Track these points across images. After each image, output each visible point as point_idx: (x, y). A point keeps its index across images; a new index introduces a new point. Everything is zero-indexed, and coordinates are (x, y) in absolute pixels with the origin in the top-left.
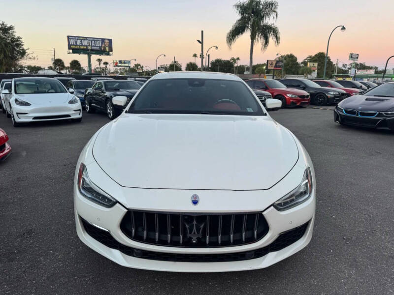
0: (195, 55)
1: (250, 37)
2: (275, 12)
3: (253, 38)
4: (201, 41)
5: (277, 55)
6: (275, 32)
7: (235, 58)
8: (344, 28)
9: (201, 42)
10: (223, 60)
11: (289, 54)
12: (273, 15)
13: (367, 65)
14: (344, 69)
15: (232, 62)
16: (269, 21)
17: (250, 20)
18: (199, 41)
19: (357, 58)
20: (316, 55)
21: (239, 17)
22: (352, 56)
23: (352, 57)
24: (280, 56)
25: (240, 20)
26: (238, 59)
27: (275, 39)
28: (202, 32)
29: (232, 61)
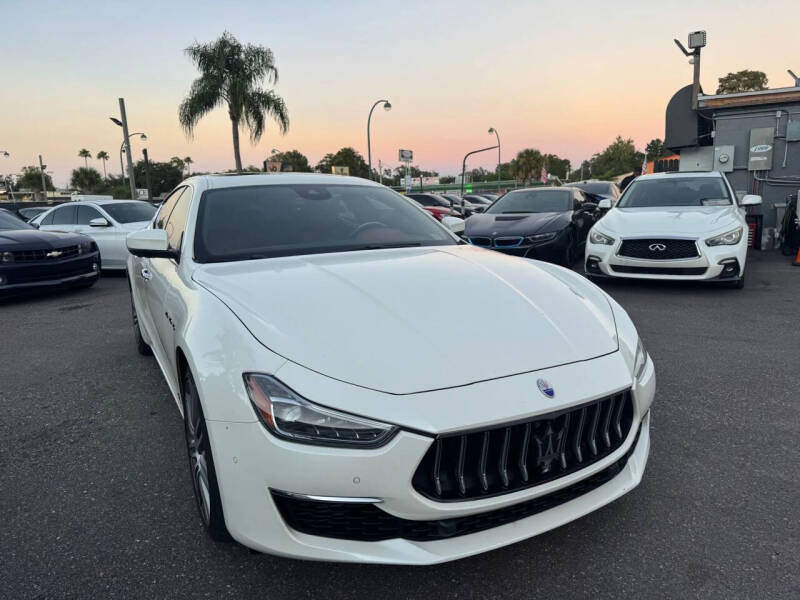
0: (85, 153)
1: (228, 116)
2: (272, 67)
3: (235, 117)
4: (120, 120)
5: (273, 151)
6: (278, 107)
7: (182, 158)
8: (388, 105)
9: (122, 123)
10: (156, 162)
11: (291, 151)
12: (268, 75)
13: (422, 169)
14: (388, 177)
15: (176, 167)
16: (262, 84)
17: (223, 80)
18: (115, 120)
19: (411, 157)
20: (339, 153)
21: (199, 75)
22: (405, 155)
23: (403, 156)
24: (277, 153)
25: (201, 81)
26: (188, 160)
27: (280, 121)
28: (122, 101)
29: (175, 165)
